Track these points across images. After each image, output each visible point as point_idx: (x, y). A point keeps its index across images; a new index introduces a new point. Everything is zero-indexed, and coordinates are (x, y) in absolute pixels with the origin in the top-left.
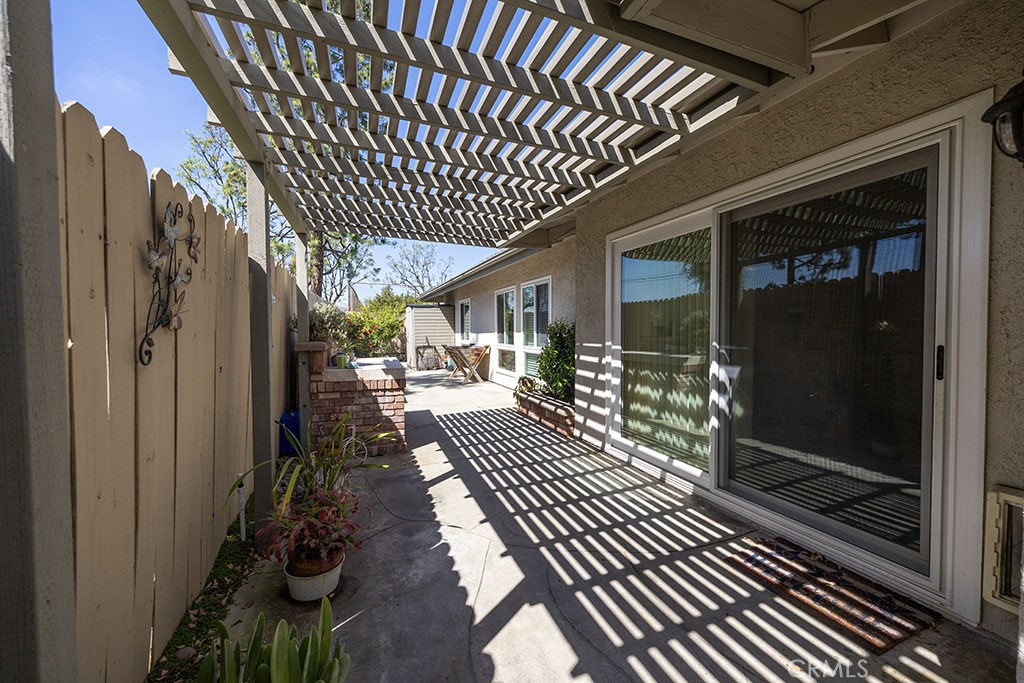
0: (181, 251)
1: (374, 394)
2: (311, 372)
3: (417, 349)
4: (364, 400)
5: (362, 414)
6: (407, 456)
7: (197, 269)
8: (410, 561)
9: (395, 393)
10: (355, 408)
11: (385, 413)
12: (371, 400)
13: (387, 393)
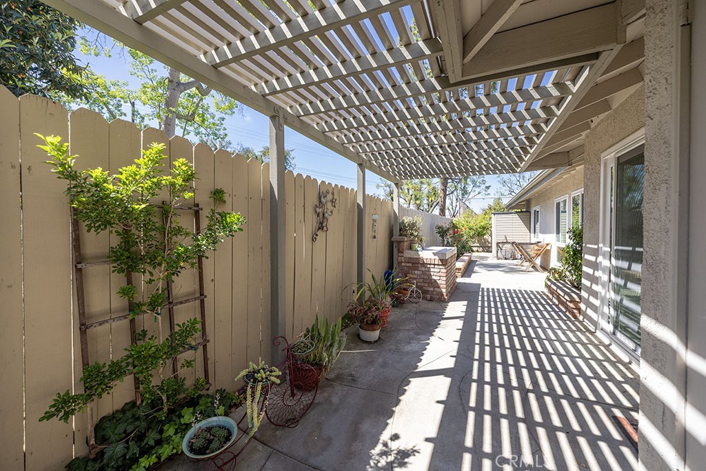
0: (329, 206)
1: (428, 266)
2: (399, 252)
3: (498, 244)
4: (423, 269)
5: (422, 276)
6: (443, 304)
7: (335, 211)
8: (409, 343)
9: (440, 267)
10: (419, 272)
11: (433, 277)
12: (427, 269)
13: (436, 266)
